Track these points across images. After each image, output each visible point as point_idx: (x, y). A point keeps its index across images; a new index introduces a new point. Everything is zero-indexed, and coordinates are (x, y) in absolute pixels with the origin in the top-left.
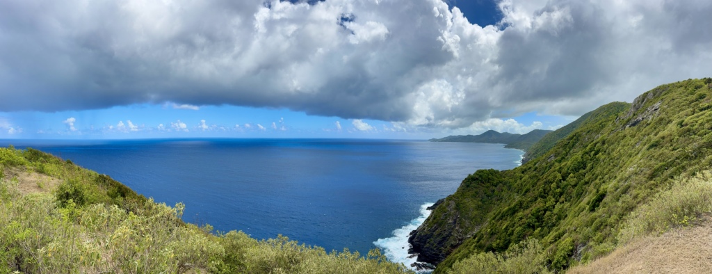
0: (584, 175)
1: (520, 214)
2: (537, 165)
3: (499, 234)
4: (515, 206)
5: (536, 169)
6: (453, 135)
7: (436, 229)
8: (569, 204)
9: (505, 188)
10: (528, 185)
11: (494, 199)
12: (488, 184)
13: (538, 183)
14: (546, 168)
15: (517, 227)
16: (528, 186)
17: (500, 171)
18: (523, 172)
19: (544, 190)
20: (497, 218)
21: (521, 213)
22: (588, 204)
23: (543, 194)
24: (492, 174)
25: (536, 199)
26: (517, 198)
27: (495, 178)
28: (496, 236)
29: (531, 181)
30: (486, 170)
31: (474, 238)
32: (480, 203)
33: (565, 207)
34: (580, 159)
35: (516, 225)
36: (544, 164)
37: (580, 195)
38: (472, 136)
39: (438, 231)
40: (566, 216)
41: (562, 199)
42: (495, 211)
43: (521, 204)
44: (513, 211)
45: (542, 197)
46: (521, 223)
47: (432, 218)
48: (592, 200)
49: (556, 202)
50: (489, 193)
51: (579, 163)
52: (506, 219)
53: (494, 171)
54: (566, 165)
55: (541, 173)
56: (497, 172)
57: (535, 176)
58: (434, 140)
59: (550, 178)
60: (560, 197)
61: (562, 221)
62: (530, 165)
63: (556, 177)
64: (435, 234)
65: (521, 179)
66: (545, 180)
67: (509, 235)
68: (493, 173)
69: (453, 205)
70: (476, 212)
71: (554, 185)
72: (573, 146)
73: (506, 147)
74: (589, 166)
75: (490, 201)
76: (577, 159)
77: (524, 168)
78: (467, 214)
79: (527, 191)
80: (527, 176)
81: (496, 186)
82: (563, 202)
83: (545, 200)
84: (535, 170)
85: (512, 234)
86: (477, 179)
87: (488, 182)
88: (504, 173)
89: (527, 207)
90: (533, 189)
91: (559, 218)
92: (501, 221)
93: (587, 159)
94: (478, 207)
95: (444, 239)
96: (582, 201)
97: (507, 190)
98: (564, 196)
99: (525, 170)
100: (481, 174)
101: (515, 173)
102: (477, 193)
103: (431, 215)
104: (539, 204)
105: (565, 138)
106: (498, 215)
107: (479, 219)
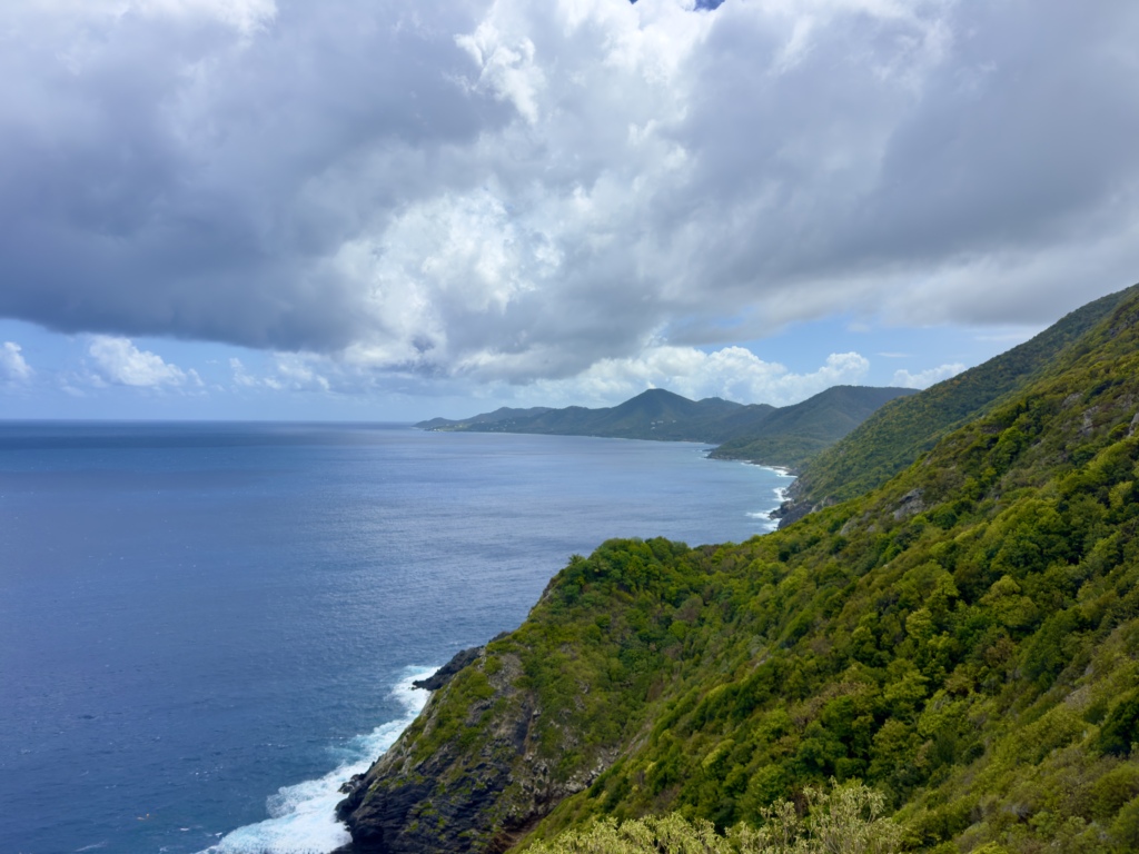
0: (1073, 588)
1: (775, 715)
2: (843, 532)
3: (688, 783)
4: (754, 683)
5: (838, 548)
6: (513, 405)
7: (447, 762)
8: (991, 704)
9: (710, 613)
10: (807, 609)
11: (669, 653)
12: (645, 596)
13: (850, 604)
14: (885, 544)
15: (763, 764)
16: (806, 611)
17: (691, 546)
18: (784, 557)
19: (878, 633)
20: (683, 722)
21: (776, 713)
22: (1095, 715)
23: (869, 648)
24: (661, 558)
25: (841, 665)
26: (763, 655)
27: (674, 574)
28: (679, 790)
29: (819, 594)
30: (638, 543)
31: (596, 793)
32: (615, 663)
33: (973, 714)
34: (1049, 515)
35: (757, 756)
36: (876, 530)
37: (1051, 673)
38: (586, 411)
39: (455, 770)
40: (979, 751)
41: (958, 679)
42: (673, 698)
43: (776, 678)
44: (747, 704)
45: (865, 659)
46: (777, 749)
47: (431, 723)
48: (1113, 705)
49: (933, 686)
50: (651, 627)
51: (1045, 530)
52: (717, 731)
53: (670, 546)
54: (977, 536)
55: (862, 563)
56: (680, 550)
57: (836, 574)
58: (438, 424)
59: (902, 585)
60: (949, 670)
61: (958, 770)
62: (812, 531)
63: (929, 585)
64: (443, 781)
65: (775, 582)
66: (879, 594)
67: (731, 791)
68: (664, 551)
69: (513, 667)
70: (600, 698)
71: (919, 618)
72: (1015, 454)
73: (714, 455)
74: (1099, 549)
75: (654, 660)
76: (1035, 514)
77: (789, 539)
78: (567, 703)
79: (803, 630)
80: (802, 571)
81: (676, 604)
82: (964, 693)
83: (879, 671)
84: (836, 550)
85: (741, 786)
86: (602, 574)
87: (647, 587)
88: (709, 557)
89: (804, 693)
90: (827, 624)
91: (946, 756)
92: (696, 735)
93: (1090, 518)
94: (610, 680)
95: (479, 798)
96: (1060, 699)
97: (718, 622)
98: (970, 667)
99: (794, 549)
100: (621, 554)
101: (750, 558)
102: (604, 626)
103: (428, 712)
104: (854, 687)
105: (977, 422)
106: (686, 710)
107: (612, 725)
